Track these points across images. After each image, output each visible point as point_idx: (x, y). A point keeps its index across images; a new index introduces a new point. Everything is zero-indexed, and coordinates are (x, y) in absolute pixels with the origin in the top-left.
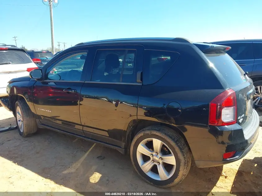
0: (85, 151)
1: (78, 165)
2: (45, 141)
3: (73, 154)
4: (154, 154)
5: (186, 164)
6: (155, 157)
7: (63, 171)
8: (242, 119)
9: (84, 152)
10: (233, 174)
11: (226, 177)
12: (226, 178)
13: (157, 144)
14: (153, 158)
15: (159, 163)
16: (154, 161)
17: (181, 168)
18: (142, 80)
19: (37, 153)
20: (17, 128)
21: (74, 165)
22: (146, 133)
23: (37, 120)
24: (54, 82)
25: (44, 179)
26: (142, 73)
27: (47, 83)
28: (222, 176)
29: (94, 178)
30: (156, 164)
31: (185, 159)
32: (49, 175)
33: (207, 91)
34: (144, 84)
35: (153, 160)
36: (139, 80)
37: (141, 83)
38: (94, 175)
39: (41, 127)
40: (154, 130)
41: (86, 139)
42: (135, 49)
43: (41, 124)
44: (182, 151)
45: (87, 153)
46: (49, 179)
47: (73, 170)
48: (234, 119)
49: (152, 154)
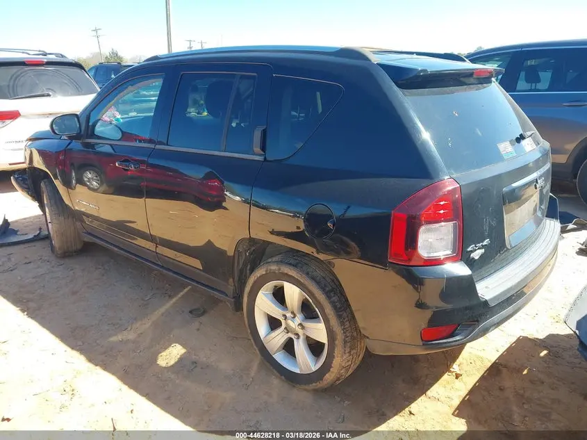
0: (170, 296)
1: (145, 325)
2: (96, 268)
3: (143, 300)
4: (289, 315)
5: (349, 344)
6: (290, 322)
7: (110, 336)
8: (483, 251)
9: (167, 297)
10: (478, 370)
11: (457, 376)
12: (457, 378)
13: (293, 293)
14: (286, 323)
15: (297, 334)
16: (287, 330)
17: (338, 351)
18: (263, 148)
19: (74, 293)
20: (48, 237)
21: (138, 324)
22: (271, 270)
23: (78, 224)
24: (111, 145)
25: (69, 349)
26: (264, 133)
27: (92, 146)
28: (450, 374)
29: (168, 357)
30: (293, 336)
31: (344, 333)
32: (80, 343)
33: (392, 181)
34: (268, 159)
35: (285, 328)
36: (257, 149)
37: (260, 155)
38: (171, 349)
39: (88, 239)
40: (286, 263)
41: (165, 271)
42: (255, 74)
43: (85, 233)
44: (341, 313)
45: (174, 300)
46: (77, 350)
47: (130, 335)
48: (453, 252)
49: (284, 316)
